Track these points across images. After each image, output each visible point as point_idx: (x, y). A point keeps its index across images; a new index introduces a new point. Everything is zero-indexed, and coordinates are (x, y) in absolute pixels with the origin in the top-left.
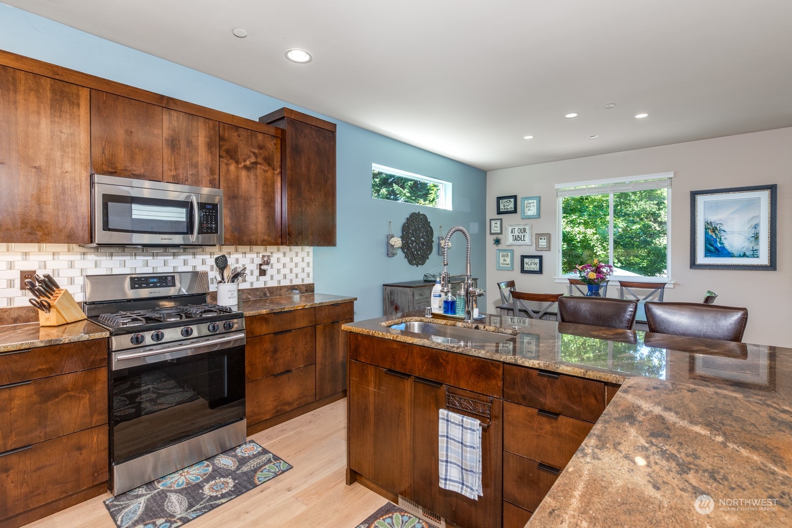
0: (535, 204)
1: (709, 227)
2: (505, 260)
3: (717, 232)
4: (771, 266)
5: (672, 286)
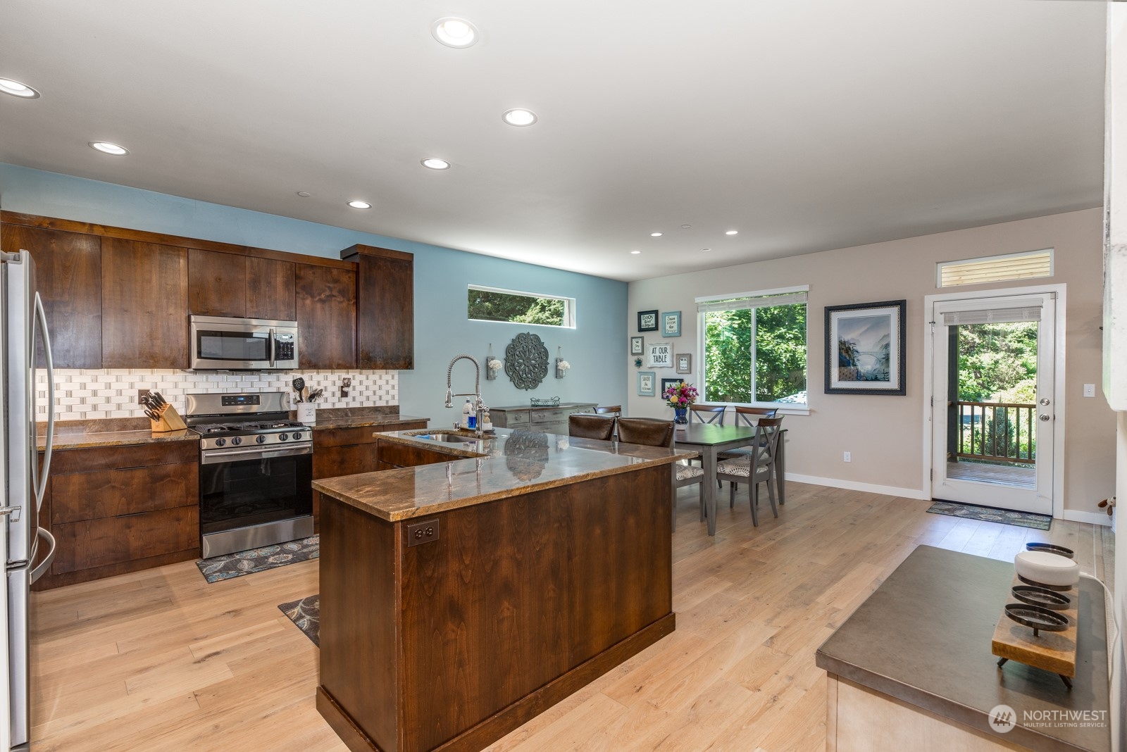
0: (676, 320)
1: (843, 347)
2: (646, 385)
3: (850, 353)
4: (901, 390)
5: (807, 413)
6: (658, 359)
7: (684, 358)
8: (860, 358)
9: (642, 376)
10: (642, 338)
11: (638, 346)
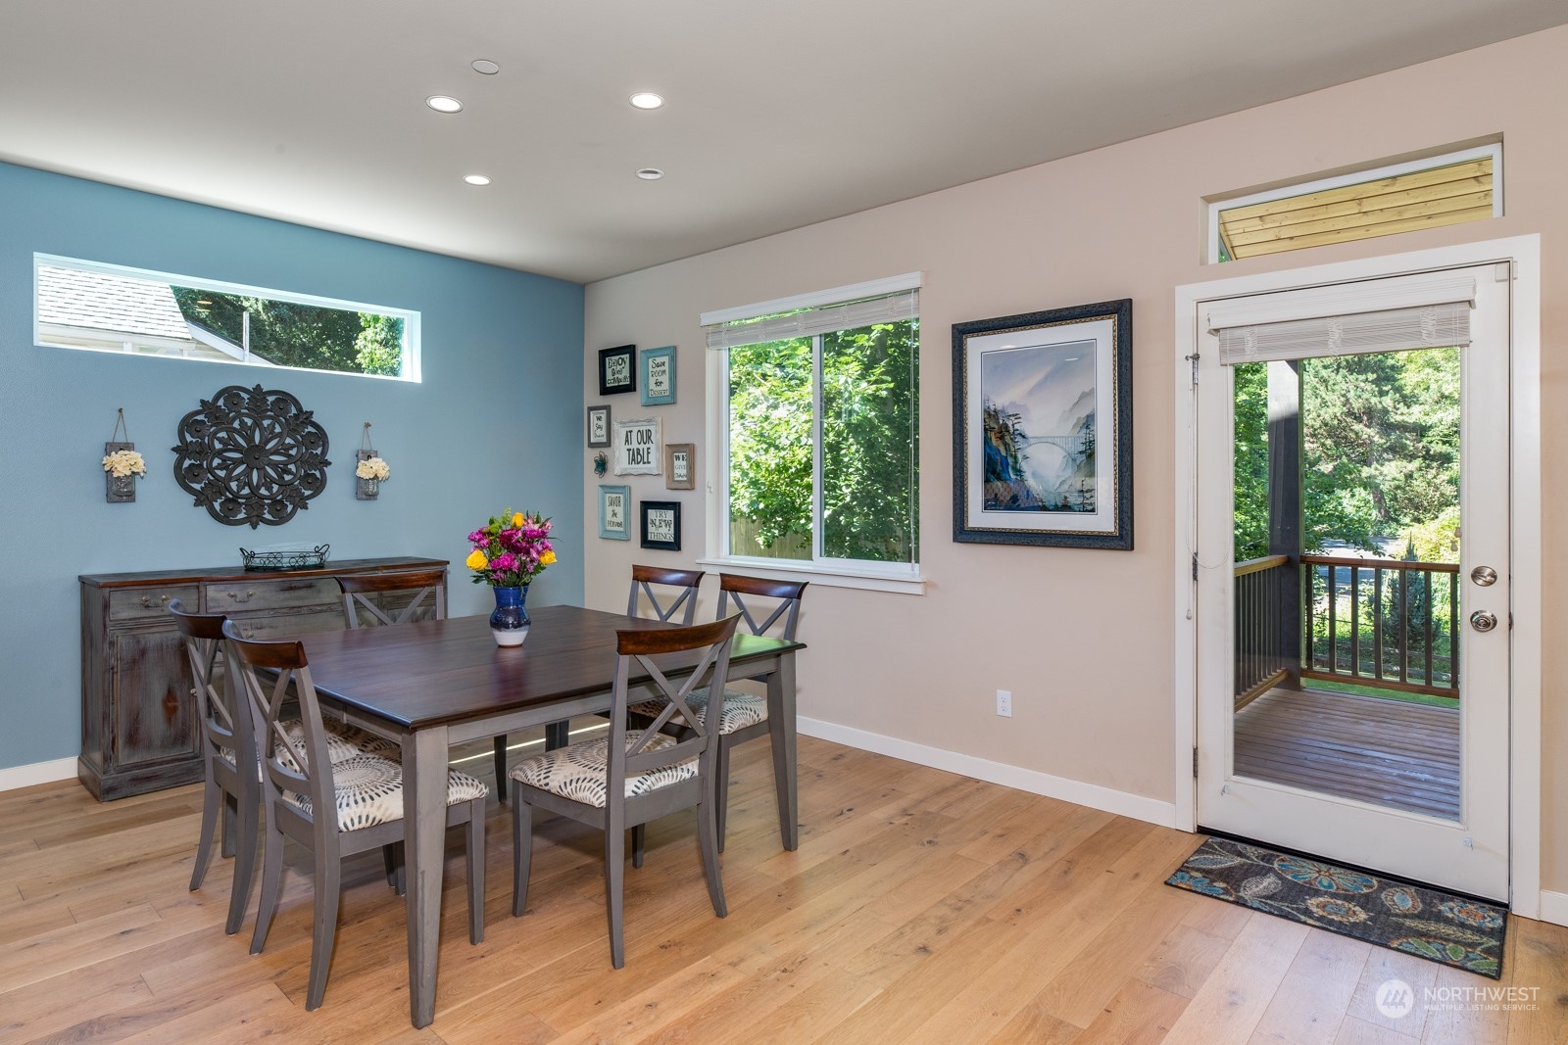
0: (666, 368)
1: (993, 425)
2: (615, 515)
3: (1007, 439)
4: (1121, 537)
5: (918, 590)
6: (636, 457)
7: (681, 455)
8: (1029, 451)
9: (608, 495)
10: (608, 408)
11: (599, 427)
